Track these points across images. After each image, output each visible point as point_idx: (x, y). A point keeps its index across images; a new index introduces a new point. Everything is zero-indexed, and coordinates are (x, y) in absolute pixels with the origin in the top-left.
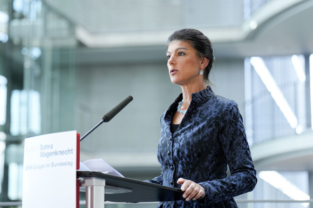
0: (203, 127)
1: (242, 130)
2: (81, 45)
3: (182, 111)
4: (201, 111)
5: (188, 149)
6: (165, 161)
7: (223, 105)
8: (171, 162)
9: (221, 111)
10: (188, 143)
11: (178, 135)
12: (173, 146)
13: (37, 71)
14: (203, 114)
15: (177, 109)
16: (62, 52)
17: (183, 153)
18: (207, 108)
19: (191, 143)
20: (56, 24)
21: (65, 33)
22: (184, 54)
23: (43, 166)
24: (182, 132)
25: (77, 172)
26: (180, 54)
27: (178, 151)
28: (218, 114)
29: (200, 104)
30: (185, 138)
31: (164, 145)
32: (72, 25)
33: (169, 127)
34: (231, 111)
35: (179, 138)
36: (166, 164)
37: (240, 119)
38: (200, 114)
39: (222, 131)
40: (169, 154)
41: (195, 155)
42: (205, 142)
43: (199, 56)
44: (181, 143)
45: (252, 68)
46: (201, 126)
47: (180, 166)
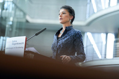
0: (69, 38)
1: (82, 41)
2: (27, 21)
3: (62, 33)
4: (68, 33)
5: (62, 45)
6: (54, 49)
7: (76, 31)
8: (56, 49)
9: (75, 34)
10: (63, 43)
11: (60, 40)
12: (57, 44)
13: (10, 29)
14: (69, 34)
15: (60, 32)
16: (20, 23)
17: (61, 46)
18: (70, 32)
19: (64, 43)
20: (19, 13)
21: (22, 16)
22: (65, 14)
23: (13, 48)
24: (61, 39)
25: (24, 51)
26: (64, 13)
27: (59, 46)
28: (74, 34)
29: (68, 31)
30: (62, 41)
31: (54, 44)
32: (25, 14)
33: (57, 38)
34: (79, 34)
35: (60, 41)
36: (54, 50)
37: (81, 37)
38: (68, 34)
39: (75, 40)
40: (56, 47)
41: (65, 47)
42: (69, 43)
43: (70, 15)
44: (60, 43)
45: (87, 36)
46: (68, 38)
47: (59, 51)
